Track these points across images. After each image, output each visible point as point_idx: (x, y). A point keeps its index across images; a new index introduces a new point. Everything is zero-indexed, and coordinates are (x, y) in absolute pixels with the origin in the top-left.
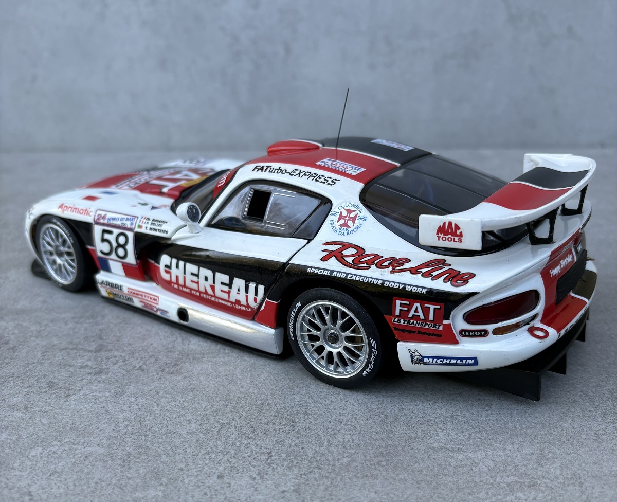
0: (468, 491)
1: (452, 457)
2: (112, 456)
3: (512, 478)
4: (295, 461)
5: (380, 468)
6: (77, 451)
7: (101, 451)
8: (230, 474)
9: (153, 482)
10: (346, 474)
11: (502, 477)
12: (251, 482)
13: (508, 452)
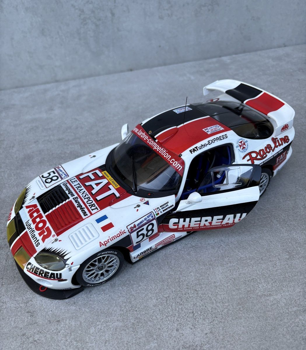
0: (279, 319)
1: (268, 300)
2: (127, 327)
3: (295, 308)
4: (205, 315)
5: (241, 312)
6: (110, 326)
7: (121, 324)
8: (180, 327)
9: (150, 339)
10: (228, 318)
11: (291, 308)
12: (191, 331)
13: (290, 293)
